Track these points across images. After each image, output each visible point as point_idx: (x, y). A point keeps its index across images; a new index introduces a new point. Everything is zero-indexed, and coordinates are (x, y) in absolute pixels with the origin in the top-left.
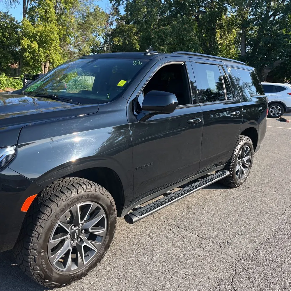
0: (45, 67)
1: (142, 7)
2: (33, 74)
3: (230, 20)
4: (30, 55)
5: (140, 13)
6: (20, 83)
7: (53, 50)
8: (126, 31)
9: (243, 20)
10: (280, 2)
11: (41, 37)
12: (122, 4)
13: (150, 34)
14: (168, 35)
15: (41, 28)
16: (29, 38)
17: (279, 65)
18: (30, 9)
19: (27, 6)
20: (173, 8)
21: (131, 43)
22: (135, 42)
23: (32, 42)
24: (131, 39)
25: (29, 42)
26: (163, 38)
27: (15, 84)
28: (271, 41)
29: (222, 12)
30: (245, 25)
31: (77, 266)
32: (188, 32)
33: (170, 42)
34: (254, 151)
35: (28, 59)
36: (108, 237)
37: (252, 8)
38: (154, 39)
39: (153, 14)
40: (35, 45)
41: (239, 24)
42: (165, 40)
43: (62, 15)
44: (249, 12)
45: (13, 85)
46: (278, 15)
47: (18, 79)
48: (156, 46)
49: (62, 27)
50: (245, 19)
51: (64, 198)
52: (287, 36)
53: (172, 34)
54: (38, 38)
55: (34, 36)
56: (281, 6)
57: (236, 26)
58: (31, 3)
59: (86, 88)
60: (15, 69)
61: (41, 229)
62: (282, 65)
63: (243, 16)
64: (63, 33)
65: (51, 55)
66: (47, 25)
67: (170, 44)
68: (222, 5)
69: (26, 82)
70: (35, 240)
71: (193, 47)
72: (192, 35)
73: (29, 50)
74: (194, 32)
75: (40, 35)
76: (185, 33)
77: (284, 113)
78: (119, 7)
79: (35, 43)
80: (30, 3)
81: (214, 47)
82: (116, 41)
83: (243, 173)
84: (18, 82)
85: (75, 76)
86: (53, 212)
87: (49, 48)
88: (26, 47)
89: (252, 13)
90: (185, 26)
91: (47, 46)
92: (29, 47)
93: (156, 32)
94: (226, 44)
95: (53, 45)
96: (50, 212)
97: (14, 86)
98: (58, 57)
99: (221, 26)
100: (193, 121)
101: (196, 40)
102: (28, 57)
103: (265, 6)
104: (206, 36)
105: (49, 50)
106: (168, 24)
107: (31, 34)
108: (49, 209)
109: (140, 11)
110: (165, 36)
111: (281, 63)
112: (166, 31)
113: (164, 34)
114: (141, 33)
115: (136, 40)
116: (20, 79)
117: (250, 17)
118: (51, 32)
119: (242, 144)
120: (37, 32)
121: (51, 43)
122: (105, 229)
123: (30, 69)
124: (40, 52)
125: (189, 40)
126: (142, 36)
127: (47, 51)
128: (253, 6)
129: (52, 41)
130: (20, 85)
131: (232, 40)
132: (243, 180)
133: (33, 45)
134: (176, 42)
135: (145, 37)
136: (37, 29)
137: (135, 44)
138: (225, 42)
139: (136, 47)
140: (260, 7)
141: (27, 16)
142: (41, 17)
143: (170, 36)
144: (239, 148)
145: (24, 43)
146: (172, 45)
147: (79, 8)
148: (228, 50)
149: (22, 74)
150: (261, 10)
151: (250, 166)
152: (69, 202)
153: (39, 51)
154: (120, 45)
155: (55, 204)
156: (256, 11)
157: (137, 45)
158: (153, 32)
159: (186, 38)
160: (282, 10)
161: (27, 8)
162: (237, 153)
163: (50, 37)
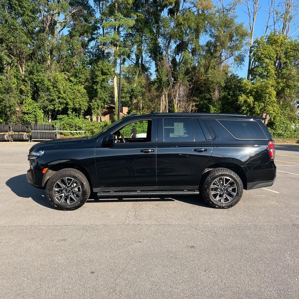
4: (246, 109)
11: (257, 92)
16: (247, 94)
19: (252, 67)
23: (248, 97)
25: (246, 98)
40: (251, 100)
55: (251, 92)
73: (245, 105)
79: (251, 98)
92: (245, 102)
102: (245, 110)
105: (264, 103)
107: (248, 91)
120: (253, 88)
124: (255, 106)
133: (248, 100)
153: (254, 104)
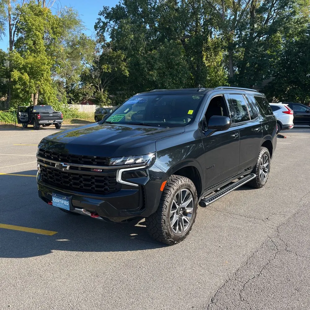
0: (34, 99)
1: (129, 34)
2: (23, 106)
3: (215, 43)
4: (21, 87)
5: (127, 39)
6: (10, 116)
7: (44, 81)
8: (115, 58)
9: (229, 43)
10: (263, 23)
11: (31, 68)
12: (107, 31)
13: (138, 59)
14: (157, 60)
15: (31, 59)
16: (20, 70)
17: (268, 85)
18: (18, 40)
19: (13, 38)
20: (158, 33)
21: (119, 69)
22: (124, 69)
23: (22, 74)
24: (119, 66)
25: (20, 74)
26: (152, 63)
27: (5, 117)
28: (258, 62)
29: (207, 35)
30: (231, 47)
31: (181, 231)
32: (176, 56)
33: (159, 67)
34: (271, 158)
35: (19, 91)
36: (194, 214)
37: (237, 31)
38: (143, 64)
39: (140, 39)
40: (26, 77)
41: (225, 46)
42: (154, 65)
43: (51, 45)
44: (234, 35)
45: (3, 118)
46: (262, 36)
47: (8, 112)
48: (145, 71)
49: (51, 57)
50: (231, 41)
51: (175, 185)
52: (273, 56)
53: (161, 59)
54: (28, 69)
55: (24, 68)
56: (264, 28)
57: (222, 48)
58: (18, 35)
59: (77, 116)
60: (3, 102)
61: (167, 203)
62: (270, 85)
63: (228, 39)
64: (52, 63)
65: (42, 85)
66: (36, 56)
67: (159, 69)
68: (207, 29)
69: (20, 114)
70: (165, 210)
71: (182, 70)
72: (180, 59)
73: (19, 82)
74: (182, 56)
75: (30, 67)
76: (173, 58)
77: (281, 130)
78: (105, 34)
79: (26, 74)
80: (16, 34)
81: (202, 69)
82: (104, 68)
83: (265, 177)
84: (9, 115)
85: (65, 105)
86: (172, 193)
87: (39, 79)
88: (17, 79)
89: (237, 36)
90: (172, 51)
91: (38, 77)
92: (20, 79)
93: (145, 58)
94: (214, 66)
95: (45, 75)
96: (170, 193)
97: (5, 119)
98: (49, 88)
99: (208, 49)
100: (234, 135)
101: (184, 64)
102: (19, 89)
103: (249, 28)
104: (194, 60)
105: (40, 81)
106: (155, 48)
107: (21, 66)
108: (170, 191)
109: (127, 38)
110: (154, 61)
111: (270, 83)
112: (154, 56)
113: (153, 60)
114: (129, 59)
115: (125, 66)
116: (9, 112)
117: (235, 39)
118: (41, 62)
119: (263, 153)
120: (27, 63)
121: (42, 74)
122: (193, 208)
123: (19, 102)
124: (31, 84)
125: (178, 64)
126: (130, 62)
127: (38, 82)
128: (238, 29)
129: (43, 72)
130: (10, 118)
131: (219, 62)
132: (265, 182)
133: (24, 77)
134: (165, 67)
135: (133, 63)
136: (27, 61)
137: (124, 71)
138: (213, 64)
139: (125, 73)
140: (244, 29)
141: (13, 47)
142: (30, 48)
143: (159, 61)
144: (261, 156)
145: (15, 76)
146: (161, 70)
147: (67, 37)
148: (217, 72)
149: (12, 107)
150: (245, 33)
151: (269, 171)
152: (178, 187)
153: (30, 82)
154: (109, 72)
155: (172, 188)
156: (241, 34)
157: (126, 71)
158: (141, 58)
159: (175, 62)
160: (266, 31)
161: (13, 39)
162: (260, 160)
163: (41, 68)
